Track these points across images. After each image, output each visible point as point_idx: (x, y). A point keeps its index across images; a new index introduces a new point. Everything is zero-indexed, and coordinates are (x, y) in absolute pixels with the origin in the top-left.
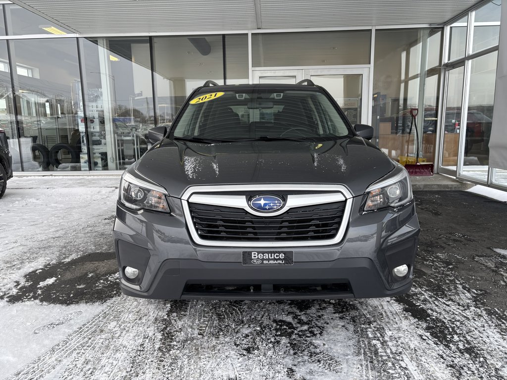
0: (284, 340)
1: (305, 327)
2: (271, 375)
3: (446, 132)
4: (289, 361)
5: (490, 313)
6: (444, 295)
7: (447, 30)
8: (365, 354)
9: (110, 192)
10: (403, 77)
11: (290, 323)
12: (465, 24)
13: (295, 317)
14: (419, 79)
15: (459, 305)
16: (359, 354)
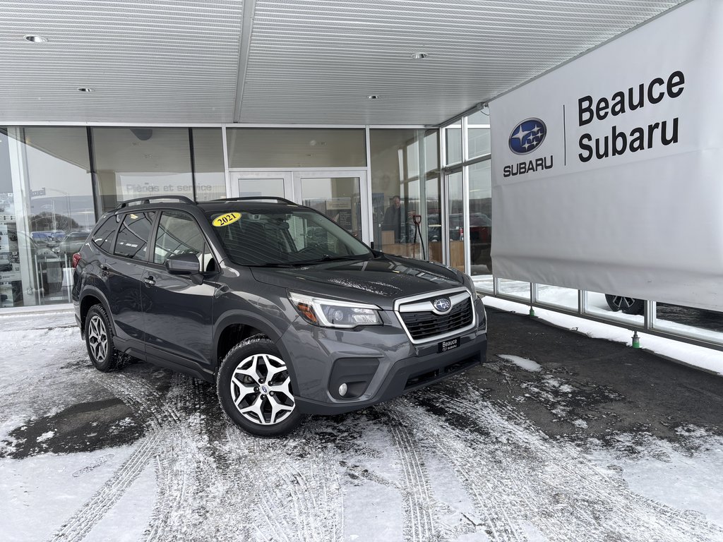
0: (330, 445)
1: (346, 434)
2: (328, 468)
3: (451, 240)
4: (339, 457)
5: (494, 404)
6: (458, 396)
7: (443, 131)
8: (400, 443)
9: (41, 336)
10: (402, 178)
11: (331, 433)
12: (459, 126)
13: (334, 428)
14: (419, 181)
15: (470, 401)
16: (395, 444)
